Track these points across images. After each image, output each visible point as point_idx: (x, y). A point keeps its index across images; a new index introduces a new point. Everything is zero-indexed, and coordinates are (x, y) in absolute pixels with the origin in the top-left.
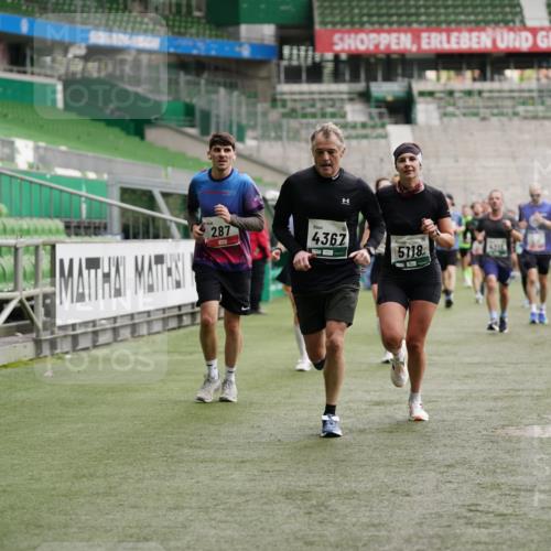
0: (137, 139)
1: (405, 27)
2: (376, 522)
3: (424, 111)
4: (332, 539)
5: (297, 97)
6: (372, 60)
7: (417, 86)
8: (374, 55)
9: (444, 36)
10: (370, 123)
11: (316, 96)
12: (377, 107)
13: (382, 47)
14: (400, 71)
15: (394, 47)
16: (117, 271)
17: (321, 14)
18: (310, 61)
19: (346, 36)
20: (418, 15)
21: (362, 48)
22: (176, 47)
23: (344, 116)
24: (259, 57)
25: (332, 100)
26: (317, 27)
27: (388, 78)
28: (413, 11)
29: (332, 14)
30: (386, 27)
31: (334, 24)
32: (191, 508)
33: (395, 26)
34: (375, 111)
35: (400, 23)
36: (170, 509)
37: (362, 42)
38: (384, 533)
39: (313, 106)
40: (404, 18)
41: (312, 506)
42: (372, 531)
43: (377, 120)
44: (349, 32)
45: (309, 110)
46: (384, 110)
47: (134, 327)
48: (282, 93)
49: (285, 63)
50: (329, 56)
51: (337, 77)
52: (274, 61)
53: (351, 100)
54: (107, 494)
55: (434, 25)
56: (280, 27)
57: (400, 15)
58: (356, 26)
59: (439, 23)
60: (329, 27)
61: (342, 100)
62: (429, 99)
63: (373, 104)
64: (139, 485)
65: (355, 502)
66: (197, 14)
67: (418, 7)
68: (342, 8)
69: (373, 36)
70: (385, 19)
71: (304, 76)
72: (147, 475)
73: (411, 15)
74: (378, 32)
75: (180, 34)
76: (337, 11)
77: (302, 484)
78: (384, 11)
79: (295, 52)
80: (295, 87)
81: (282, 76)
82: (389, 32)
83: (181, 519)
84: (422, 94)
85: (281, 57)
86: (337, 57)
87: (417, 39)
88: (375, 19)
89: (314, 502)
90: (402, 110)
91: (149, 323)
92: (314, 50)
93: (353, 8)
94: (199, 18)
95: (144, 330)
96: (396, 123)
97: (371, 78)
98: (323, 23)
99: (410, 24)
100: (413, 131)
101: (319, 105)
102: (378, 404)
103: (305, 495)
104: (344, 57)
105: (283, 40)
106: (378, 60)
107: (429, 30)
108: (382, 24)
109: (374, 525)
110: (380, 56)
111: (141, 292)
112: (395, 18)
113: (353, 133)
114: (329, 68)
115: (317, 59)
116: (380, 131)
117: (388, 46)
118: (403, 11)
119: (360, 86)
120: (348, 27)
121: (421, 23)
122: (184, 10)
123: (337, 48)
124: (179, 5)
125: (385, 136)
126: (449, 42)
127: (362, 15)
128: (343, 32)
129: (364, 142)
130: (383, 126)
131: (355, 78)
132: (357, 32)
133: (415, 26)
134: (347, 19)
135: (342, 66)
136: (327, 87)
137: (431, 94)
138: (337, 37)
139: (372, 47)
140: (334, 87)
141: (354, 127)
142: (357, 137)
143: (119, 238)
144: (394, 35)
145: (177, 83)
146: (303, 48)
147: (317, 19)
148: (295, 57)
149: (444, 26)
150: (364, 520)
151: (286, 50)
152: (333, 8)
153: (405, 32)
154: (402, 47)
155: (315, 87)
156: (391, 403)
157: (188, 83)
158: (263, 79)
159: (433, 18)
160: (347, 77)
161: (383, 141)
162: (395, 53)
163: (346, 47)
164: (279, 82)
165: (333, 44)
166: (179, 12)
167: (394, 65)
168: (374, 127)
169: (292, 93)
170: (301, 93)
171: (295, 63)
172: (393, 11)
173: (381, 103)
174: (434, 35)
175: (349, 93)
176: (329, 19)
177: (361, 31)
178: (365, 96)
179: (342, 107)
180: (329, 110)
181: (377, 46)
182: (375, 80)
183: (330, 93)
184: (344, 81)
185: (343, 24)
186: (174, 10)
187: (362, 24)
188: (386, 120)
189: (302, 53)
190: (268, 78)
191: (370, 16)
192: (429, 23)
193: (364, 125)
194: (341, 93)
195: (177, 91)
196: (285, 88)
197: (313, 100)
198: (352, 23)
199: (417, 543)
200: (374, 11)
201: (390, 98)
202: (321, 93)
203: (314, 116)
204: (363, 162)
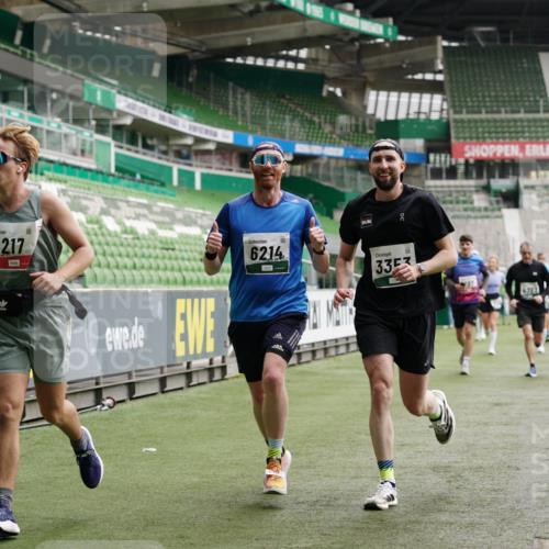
0: (328, 219)
1: (514, 140)
2: (496, 488)
3: (527, 199)
4: (466, 500)
5: (439, 189)
6: (492, 164)
7: (523, 182)
8: (493, 160)
9: (541, 147)
10: (491, 207)
11: (452, 189)
12: (496, 196)
13: (498, 155)
14: (511, 171)
15: (507, 155)
16: (315, 311)
17: (456, 132)
18: (448, 163)
19: (473, 147)
20: (523, 132)
21: (484, 155)
22: (355, 155)
23: (472, 203)
24: (412, 161)
25: (464, 192)
26: (453, 141)
27: (503, 176)
28: (519, 129)
29: (463, 132)
30: (501, 140)
31: (465, 138)
32: (366, 477)
33: (507, 140)
34: (493, 199)
35: (511, 138)
36: (353, 478)
37: (484, 151)
38: (501, 496)
39: (450, 195)
40: (513, 135)
41: (452, 477)
42: (494, 495)
43: (495, 206)
44: (476, 144)
45: (448, 198)
46: (500, 199)
47: (326, 350)
48: (429, 187)
49: (430, 166)
50: (462, 161)
51: (467, 175)
52: (424, 164)
53: (477, 191)
54: (309, 467)
55: (534, 140)
56: (427, 141)
57: (510, 133)
58: (480, 139)
59: (538, 138)
60: (462, 141)
61: (471, 192)
62: (531, 191)
63: (492, 194)
64: (331, 461)
65: (481, 474)
66: (369, 132)
67: (523, 127)
68: (471, 128)
69: (492, 147)
70: (500, 135)
71: (444, 175)
72: (336, 453)
73: (518, 133)
74: (496, 144)
75: (357, 145)
76: (467, 130)
77: (445, 461)
78: (499, 129)
79: (438, 158)
80: (438, 182)
81: (429, 174)
82: (503, 144)
83: (360, 485)
84: (526, 187)
85: (428, 161)
86: (467, 162)
87: (522, 149)
88: (493, 135)
89: (453, 474)
90: (512, 198)
91: (337, 347)
92: (451, 157)
93: (477, 128)
94: (371, 135)
95: (332, 352)
96: (509, 207)
97: (490, 176)
98: (458, 138)
99: (518, 139)
100: (520, 214)
101: (454, 195)
102: (497, 405)
103: (447, 468)
104: (471, 161)
105: (429, 150)
106: (496, 163)
107: (531, 143)
108: (498, 138)
109: (495, 490)
110: (497, 161)
111: (331, 325)
112: (507, 135)
113: (478, 214)
114: (461, 169)
115: (454, 163)
116: (497, 213)
117: (503, 154)
118: (513, 129)
119: (483, 182)
120: (474, 141)
121: (524, 138)
122: (360, 129)
123: (467, 155)
124: (357, 126)
125: (501, 217)
126: (545, 151)
127: (483, 133)
128: (470, 144)
129: (486, 221)
130: (499, 209)
131: (480, 176)
132: (481, 144)
133: (521, 140)
134: (474, 135)
135: (470, 168)
136: (460, 182)
137: (533, 187)
138: (467, 148)
139: (491, 155)
140: (466, 182)
141: (479, 210)
142: (482, 217)
143: (315, 287)
144: (507, 147)
145: (356, 179)
146: (443, 156)
147: (453, 135)
148: (438, 161)
149: (541, 140)
150: (489, 486)
151: (432, 157)
152: (464, 127)
153: (515, 144)
154: (512, 154)
155: (452, 182)
156: (506, 404)
157: (363, 179)
158: (415, 177)
159: (534, 135)
160: (474, 175)
161: (499, 220)
162: (508, 158)
163: (473, 155)
164: (427, 178)
165: (464, 152)
166: (357, 131)
167: (507, 167)
168: (493, 210)
169: (436, 187)
170: (442, 187)
171: (438, 165)
172: (506, 129)
173: (498, 194)
174: (534, 146)
175: (476, 187)
176: (461, 135)
177: (484, 143)
178: (487, 189)
179: (470, 197)
180: (462, 198)
181: (495, 154)
182: (494, 177)
183: (462, 186)
184: (472, 178)
185: (471, 138)
186: (353, 128)
187: (484, 138)
188: (502, 205)
189: (443, 159)
190: (419, 176)
191: (490, 133)
192: (531, 138)
193: (486, 209)
194: (470, 186)
195: (356, 185)
196: (431, 183)
197: (451, 192)
198: (478, 138)
199: (525, 503)
200: (493, 129)
201: (504, 190)
202: (456, 186)
203: (451, 202)
204: (486, 235)
